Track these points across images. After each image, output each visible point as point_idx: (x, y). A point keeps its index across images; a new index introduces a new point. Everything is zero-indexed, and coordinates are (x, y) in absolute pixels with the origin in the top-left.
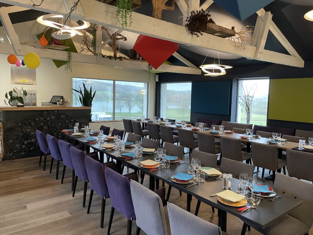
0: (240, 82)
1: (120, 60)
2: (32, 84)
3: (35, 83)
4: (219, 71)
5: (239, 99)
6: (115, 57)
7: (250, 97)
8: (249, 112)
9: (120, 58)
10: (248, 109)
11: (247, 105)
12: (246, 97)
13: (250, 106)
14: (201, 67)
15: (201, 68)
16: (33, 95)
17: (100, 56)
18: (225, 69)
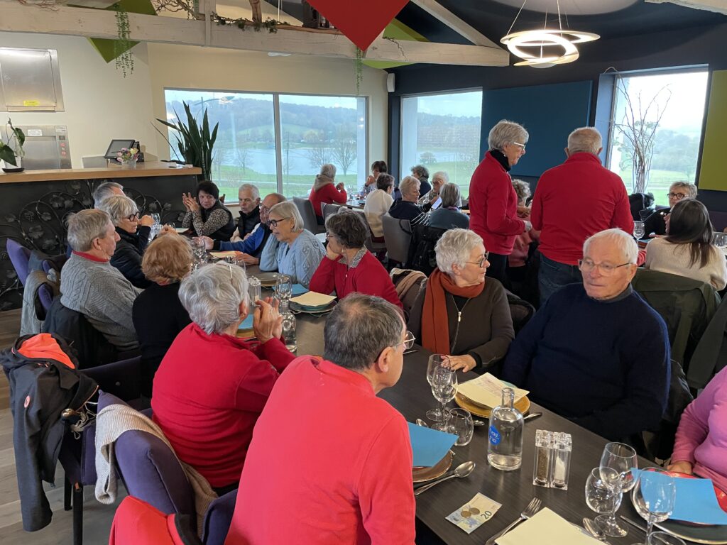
0: (620, 82)
1: (271, 31)
2: (54, 111)
3: (59, 107)
4: (559, 51)
5: (616, 132)
6: (257, 24)
7: (649, 126)
8: (643, 170)
9: (272, 25)
10: (641, 161)
11: (637, 151)
12: (636, 128)
13: (647, 153)
14: (504, 40)
15: (505, 43)
16: (60, 139)
17: (212, 20)
18: (576, 45)
